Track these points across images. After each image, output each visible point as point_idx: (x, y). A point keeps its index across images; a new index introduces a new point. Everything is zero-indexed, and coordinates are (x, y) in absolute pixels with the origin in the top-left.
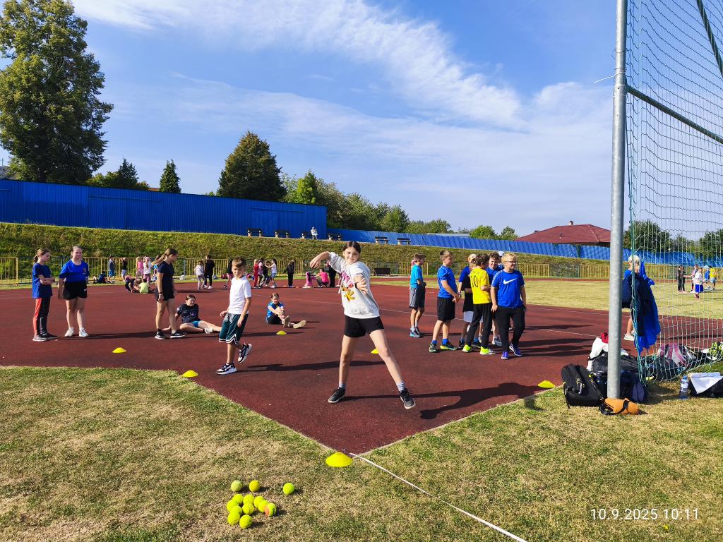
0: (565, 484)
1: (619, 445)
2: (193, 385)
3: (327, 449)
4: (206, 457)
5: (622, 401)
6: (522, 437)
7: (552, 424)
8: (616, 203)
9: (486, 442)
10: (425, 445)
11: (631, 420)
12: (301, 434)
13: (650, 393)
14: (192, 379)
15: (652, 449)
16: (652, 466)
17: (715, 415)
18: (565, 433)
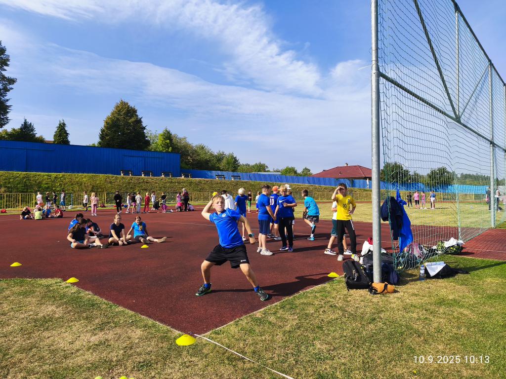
0: (348, 345)
1: (382, 316)
2: (75, 289)
3: (177, 332)
4: (82, 345)
5: (383, 284)
6: (318, 313)
7: (338, 303)
8: (374, 150)
9: (292, 321)
10: (249, 324)
11: (389, 297)
12: (157, 322)
13: (401, 278)
14: (73, 284)
15: (403, 317)
16: (404, 329)
17: (442, 290)
18: (347, 309)
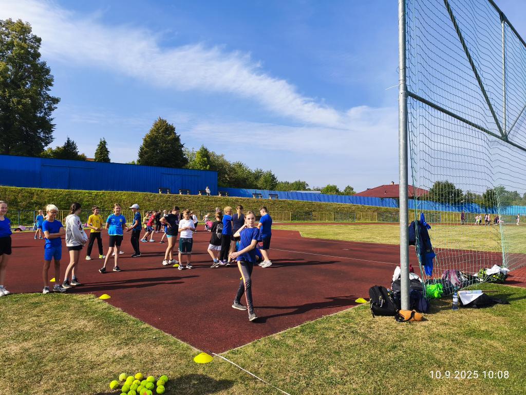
0: (362, 372)
4: (108, 358)
5: (411, 312)
6: (337, 339)
7: (360, 329)
8: (402, 173)
9: (311, 343)
10: (267, 346)
11: (416, 325)
12: (179, 340)
13: (432, 306)
14: (105, 300)
15: (427, 346)
16: (425, 358)
17: (475, 321)
18: (368, 335)
